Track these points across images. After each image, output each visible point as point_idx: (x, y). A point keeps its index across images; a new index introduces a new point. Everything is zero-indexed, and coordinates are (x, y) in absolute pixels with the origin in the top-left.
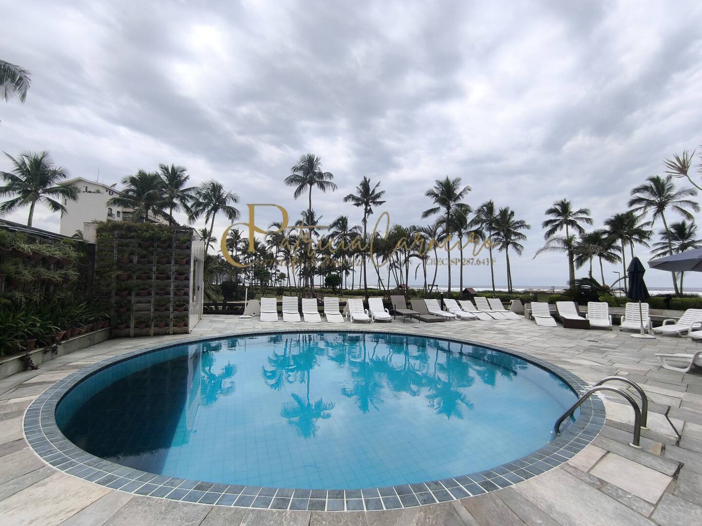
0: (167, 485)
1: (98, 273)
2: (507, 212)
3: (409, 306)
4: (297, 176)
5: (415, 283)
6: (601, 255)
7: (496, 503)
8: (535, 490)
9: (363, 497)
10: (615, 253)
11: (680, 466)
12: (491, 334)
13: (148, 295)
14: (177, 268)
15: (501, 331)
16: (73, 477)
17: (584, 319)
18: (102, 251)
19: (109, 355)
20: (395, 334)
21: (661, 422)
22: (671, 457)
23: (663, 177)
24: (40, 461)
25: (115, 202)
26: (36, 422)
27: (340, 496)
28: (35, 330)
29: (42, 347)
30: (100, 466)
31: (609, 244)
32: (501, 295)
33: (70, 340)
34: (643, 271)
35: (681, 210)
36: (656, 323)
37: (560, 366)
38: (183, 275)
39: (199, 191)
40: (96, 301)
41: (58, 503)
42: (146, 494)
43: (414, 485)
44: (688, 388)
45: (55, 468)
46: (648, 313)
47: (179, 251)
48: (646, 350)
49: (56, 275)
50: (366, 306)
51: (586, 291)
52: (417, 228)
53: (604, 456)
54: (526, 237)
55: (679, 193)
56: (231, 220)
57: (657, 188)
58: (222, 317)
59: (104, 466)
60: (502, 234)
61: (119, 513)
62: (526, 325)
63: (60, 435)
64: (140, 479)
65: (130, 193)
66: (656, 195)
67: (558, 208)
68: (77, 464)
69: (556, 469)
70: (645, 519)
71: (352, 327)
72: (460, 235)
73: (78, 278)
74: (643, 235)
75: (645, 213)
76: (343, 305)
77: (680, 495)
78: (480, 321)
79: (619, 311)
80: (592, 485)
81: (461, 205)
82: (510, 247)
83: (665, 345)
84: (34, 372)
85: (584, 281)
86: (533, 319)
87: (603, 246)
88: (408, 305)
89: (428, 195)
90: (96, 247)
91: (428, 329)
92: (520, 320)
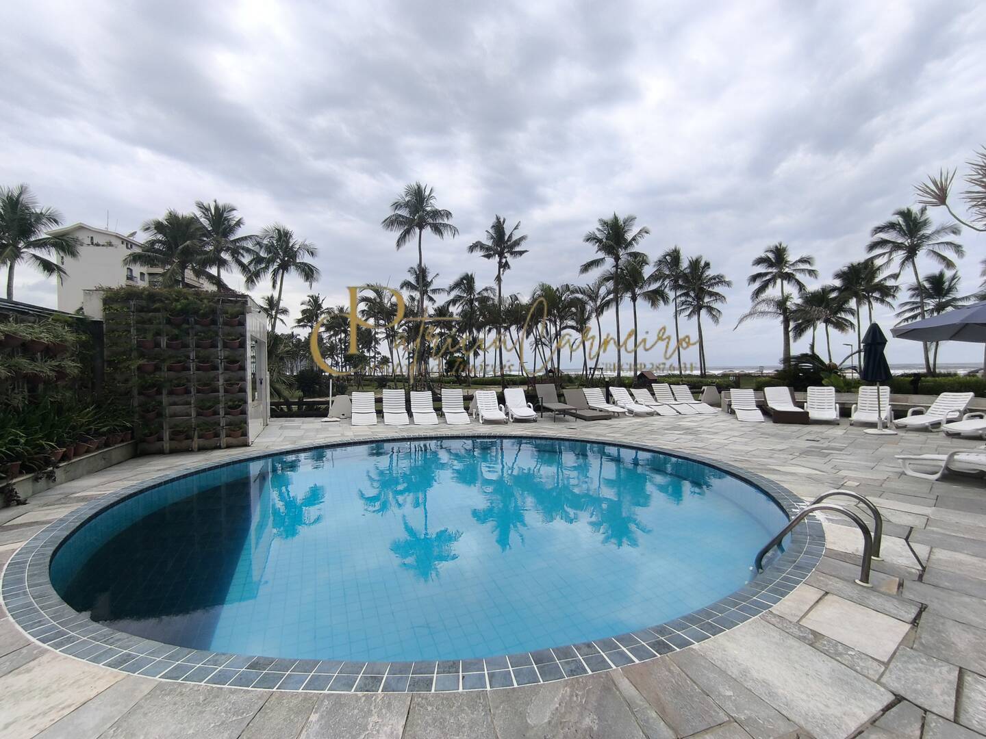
0: (209, 663)
1: (110, 363)
2: (699, 262)
3: (562, 399)
4: (400, 215)
5: (571, 364)
6: (827, 321)
7: (669, 671)
8: (725, 651)
9: (486, 669)
10: (847, 318)
11: (923, 609)
12: (674, 435)
13: (186, 393)
14: (227, 353)
15: (688, 431)
16: (71, 658)
17: (801, 410)
18: (113, 332)
19: (133, 480)
20: (541, 438)
21: (899, 550)
22: (911, 597)
23: (916, 209)
24: (23, 637)
25: (135, 258)
26: (21, 581)
27: (454, 669)
28: (19, 449)
29: (31, 473)
30: (112, 641)
31: (840, 305)
32: (690, 379)
33: (73, 461)
34: (883, 342)
35: (939, 255)
36: (899, 413)
37: (766, 476)
38: (237, 364)
39: (258, 239)
40: (109, 404)
41: (47, 697)
42: (177, 678)
43: (558, 649)
44: (938, 502)
45: (45, 646)
46: (888, 399)
47: (227, 329)
48: (884, 450)
49: (45, 368)
50: (501, 400)
51: (806, 371)
52: (571, 288)
53: (820, 599)
54: (725, 299)
55: (937, 232)
56: (308, 283)
57: (908, 225)
58: (297, 422)
59: (118, 640)
60: (692, 294)
61: (138, 706)
62: (723, 421)
63: (55, 597)
64: (170, 657)
65: (157, 246)
66: (906, 234)
67: (771, 255)
68: (78, 639)
69: (754, 620)
70: (873, 683)
71: (481, 430)
72: (634, 299)
73: (81, 372)
74: (886, 292)
75: (890, 260)
76: (468, 399)
77: (921, 648)
78: (659, 417)
79: (850, 398)
80: (802, 639)
81: (635, 255)
82: (703, 312)
83: (910, 443)
84: (21, 508)
85: (804, 358)
86: (733, 412)
87: (831, 309)
88: (561, 397)
89: (588, 240)
90: (104, 326)
91: (588, 430)
92: (715, 415)
